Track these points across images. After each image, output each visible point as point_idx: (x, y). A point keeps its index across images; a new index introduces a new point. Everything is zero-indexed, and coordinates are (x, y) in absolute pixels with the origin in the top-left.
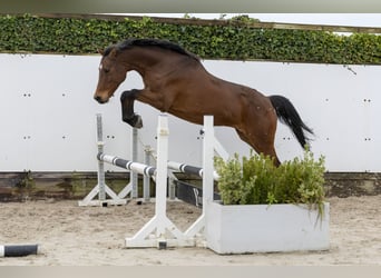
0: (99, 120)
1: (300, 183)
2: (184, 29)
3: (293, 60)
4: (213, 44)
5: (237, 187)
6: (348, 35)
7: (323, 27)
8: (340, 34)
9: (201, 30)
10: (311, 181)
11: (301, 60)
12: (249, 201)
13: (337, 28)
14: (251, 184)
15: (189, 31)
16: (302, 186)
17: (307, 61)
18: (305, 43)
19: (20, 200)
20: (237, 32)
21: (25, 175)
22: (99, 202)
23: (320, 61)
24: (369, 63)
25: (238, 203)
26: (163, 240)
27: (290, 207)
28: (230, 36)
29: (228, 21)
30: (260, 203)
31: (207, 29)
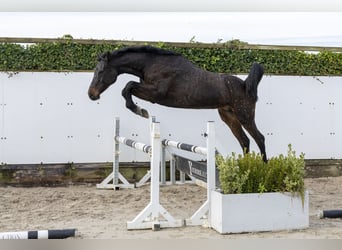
0: (118, 122)
1: (285, 175)
2: (190, 51)
3: (274, 73)
4: (213, 62)
5: (234, 179)
6: (316, 53)
7: (297, 47)
8: (310, 53)
9: (203, 52)
10: (294, 173)
11: (280, 73)
12: (244, 191)
13: (308, 48)
14: (245, 177)
15: (195, 53)
16: (287, 178)
17: (285, 74)
18: (283, 60)
19: (65, 186)
20: (231, 52)
21: (69, 165)
22: (113, 186)
23: (295, 73)
24: (332, 74)
25: (235, 192)
26: (157, 223)
27: (277, 195)
28: (226, 56)
29: (224, 44)
30: (253, 192)
31: (208, 51)
